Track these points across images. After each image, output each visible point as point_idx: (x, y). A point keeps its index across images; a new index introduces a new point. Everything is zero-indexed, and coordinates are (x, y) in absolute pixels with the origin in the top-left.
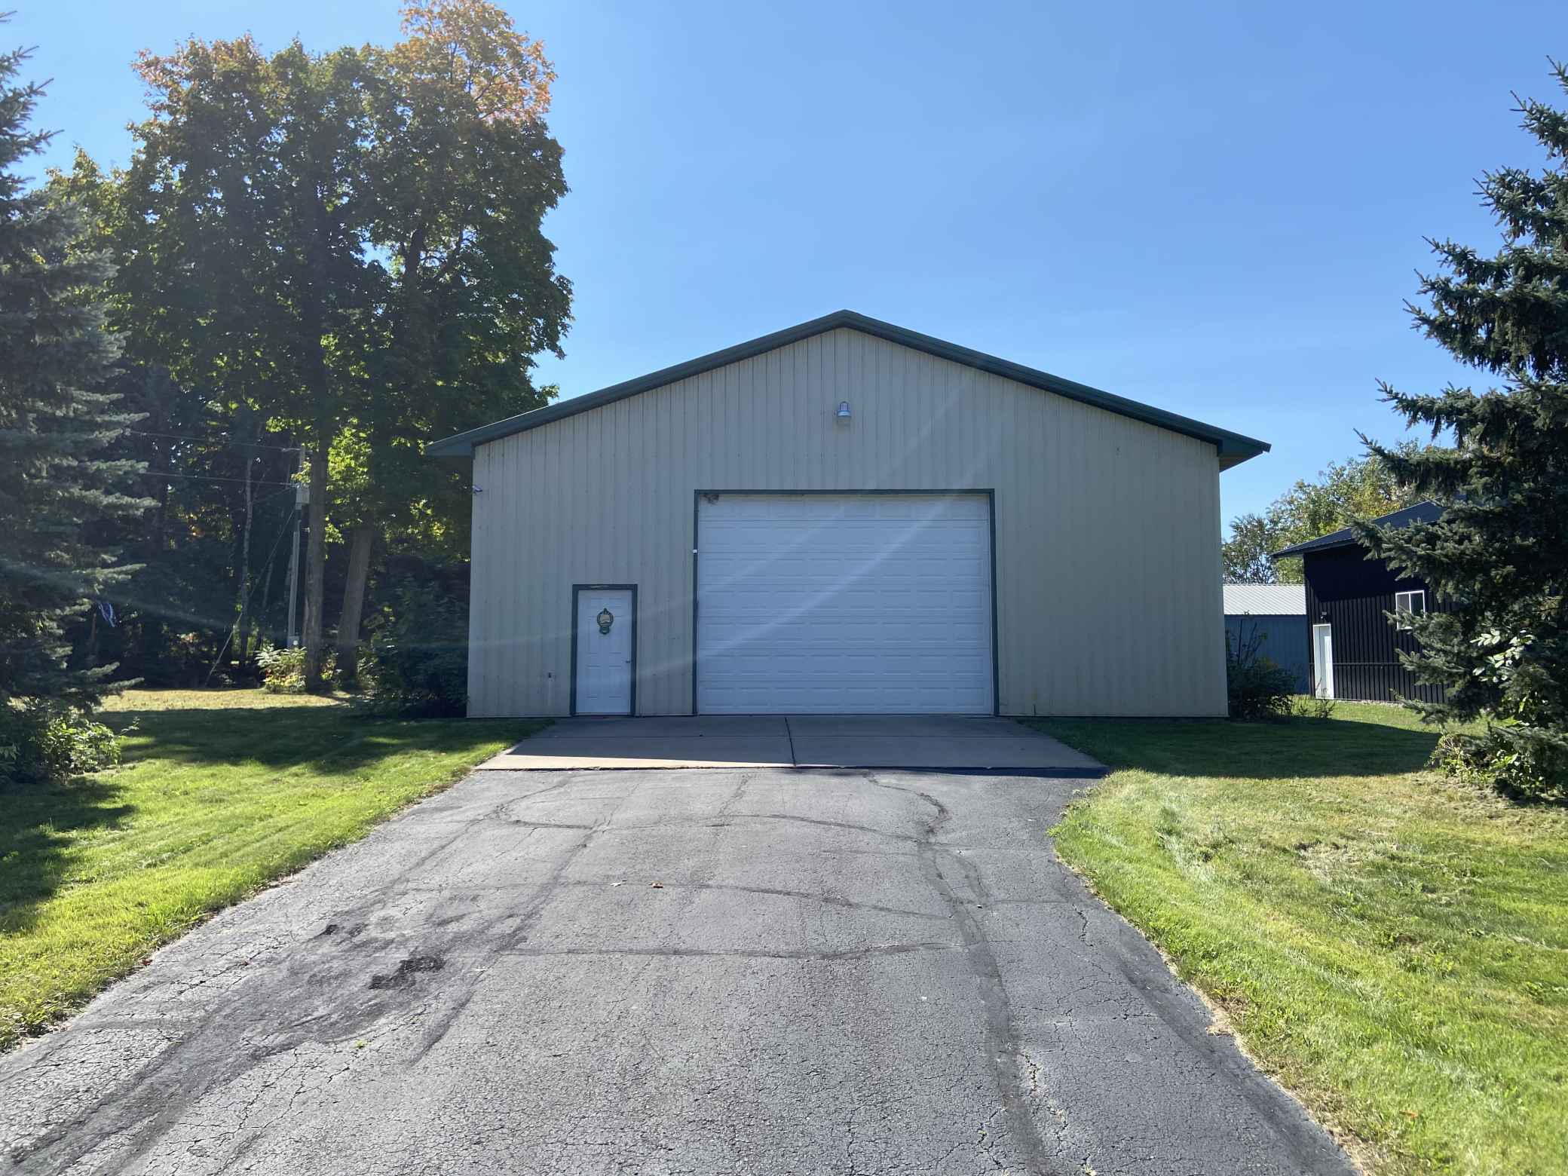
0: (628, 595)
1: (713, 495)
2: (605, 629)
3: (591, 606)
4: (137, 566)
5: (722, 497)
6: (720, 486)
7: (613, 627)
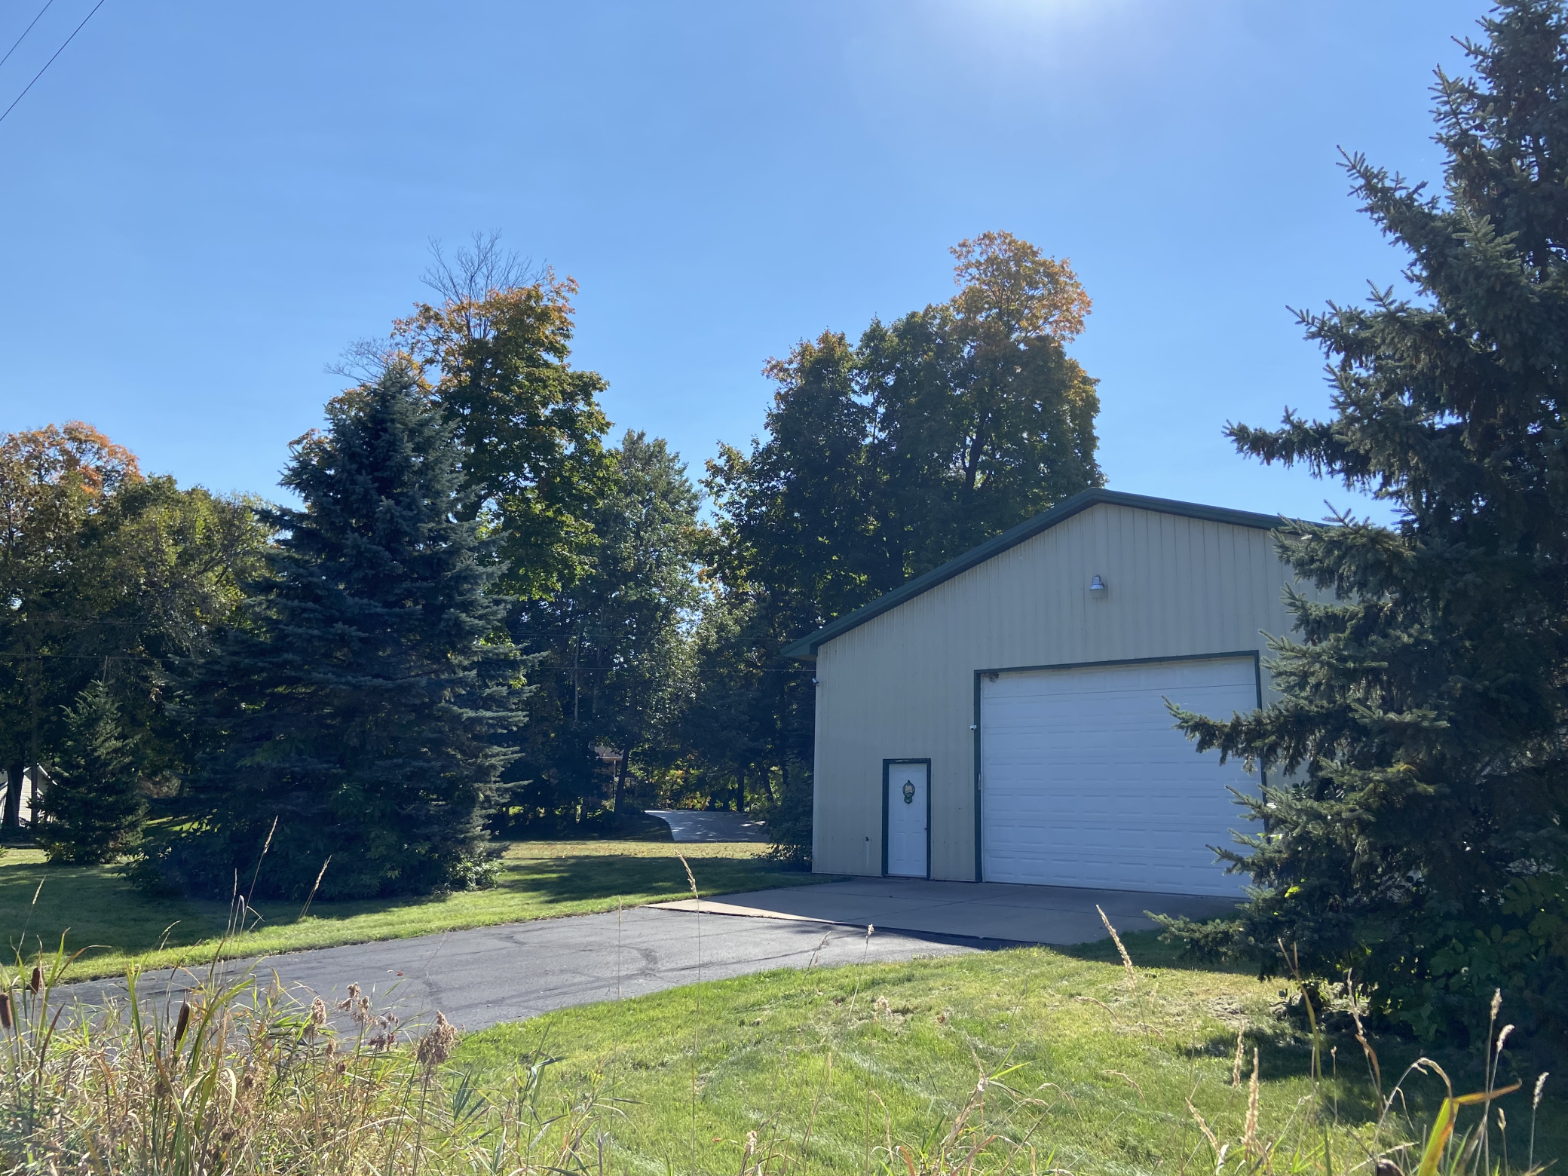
0: (924, 767)
1: (994, 674)
2: (909, 798)
3: (899, 777)
4: (526, 782)
5: (1001, 675)
6: (995, 666)
7: (914, 798)
